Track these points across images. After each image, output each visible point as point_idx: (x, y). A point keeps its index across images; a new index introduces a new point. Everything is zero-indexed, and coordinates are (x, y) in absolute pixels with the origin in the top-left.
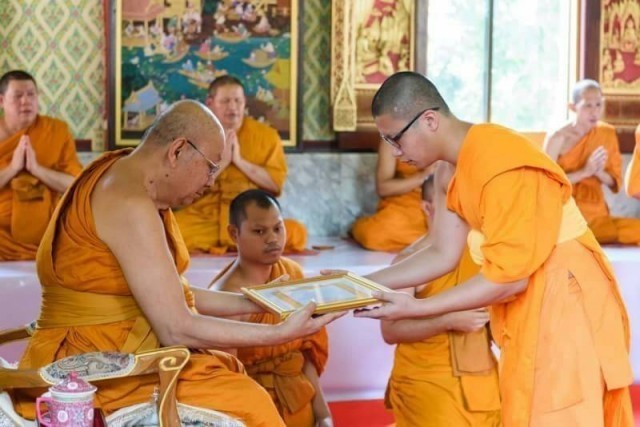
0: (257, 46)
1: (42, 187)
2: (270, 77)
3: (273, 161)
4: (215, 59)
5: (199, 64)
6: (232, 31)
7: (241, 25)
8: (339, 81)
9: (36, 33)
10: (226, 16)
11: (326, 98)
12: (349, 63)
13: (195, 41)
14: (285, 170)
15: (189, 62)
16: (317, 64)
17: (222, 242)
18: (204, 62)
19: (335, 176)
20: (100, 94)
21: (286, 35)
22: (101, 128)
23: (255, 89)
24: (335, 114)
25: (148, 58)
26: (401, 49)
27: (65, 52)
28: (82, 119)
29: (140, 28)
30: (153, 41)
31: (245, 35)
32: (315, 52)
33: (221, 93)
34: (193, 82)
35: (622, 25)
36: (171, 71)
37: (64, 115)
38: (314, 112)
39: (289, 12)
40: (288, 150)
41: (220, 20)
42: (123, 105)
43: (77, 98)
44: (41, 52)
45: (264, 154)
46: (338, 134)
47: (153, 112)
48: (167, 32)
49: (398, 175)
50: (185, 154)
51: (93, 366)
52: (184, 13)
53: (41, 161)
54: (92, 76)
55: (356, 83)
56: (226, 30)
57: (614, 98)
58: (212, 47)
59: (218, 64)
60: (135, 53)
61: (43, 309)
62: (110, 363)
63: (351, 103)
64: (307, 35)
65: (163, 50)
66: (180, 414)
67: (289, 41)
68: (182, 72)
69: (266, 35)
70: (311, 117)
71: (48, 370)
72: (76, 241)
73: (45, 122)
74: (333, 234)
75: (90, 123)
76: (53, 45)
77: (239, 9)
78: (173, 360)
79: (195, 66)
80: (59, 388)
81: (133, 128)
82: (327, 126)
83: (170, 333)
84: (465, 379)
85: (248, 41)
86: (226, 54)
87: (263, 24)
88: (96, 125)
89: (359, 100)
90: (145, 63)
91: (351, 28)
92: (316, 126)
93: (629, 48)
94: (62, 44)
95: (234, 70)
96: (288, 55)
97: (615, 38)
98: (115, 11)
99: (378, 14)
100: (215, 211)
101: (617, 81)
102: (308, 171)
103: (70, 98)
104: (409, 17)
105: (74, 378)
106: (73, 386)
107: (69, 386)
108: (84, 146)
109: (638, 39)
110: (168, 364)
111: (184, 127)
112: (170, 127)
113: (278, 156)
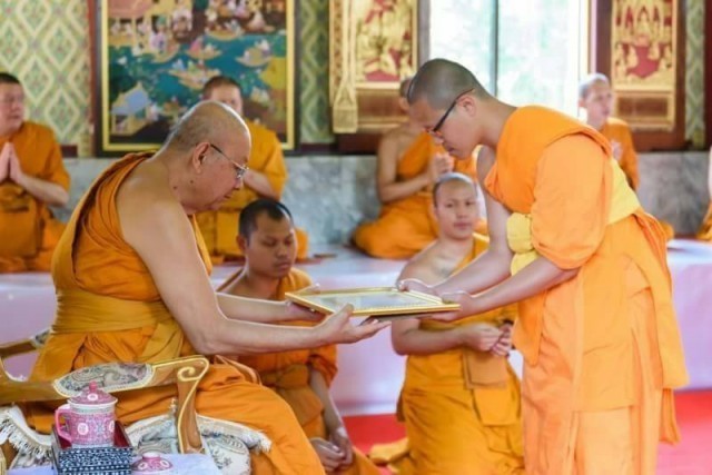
0: (250, 44)
1: (27, 197)
2: (265, 76)
3: (272, 166)
4: (208, 57)
5: (190, 64)
6: (224, 28)
7: (234, 22)
8: (339, 80)
9: (17, 33)
10: (218, 12)
11: (325, 99)
12: (349, 61)
13: (185, 40)
14: (284, 175)
15: (180, 62)
16: (315, 63)
17: (219, 250)
18: (195, 61)
19: (335, 180)
20: (86, 96)
21: (282, 32)
22: (87, 132)
23: (250, 90)
24: (335, 115)
25: (136, 58)
26: (403, 44)
27: (48, 52)
28: (66, 123)
29: (128, 26)
30: (141, 40)
31: (236, 32)
32: (313, 49)
33: (216, 94)
34: (183, 82)
35: (635, 17)
36: (161, 71)
37: (47, 119)
38: (312, 113)
39: (285, 7)
40: (286, 154)
41: (212, 16)
42: (110, 108)
43: (62, 101)
44: (22, 52)
45: (263, 158)
46: (338, 136)
47: (142, 114)
48: (155, 30)
49: (399, 178)
50: (210, 159)
51: (109, 377)
52: (174, 9)
53: (26, 170)
54: (77, 78)
55: (357, 81)
56: (219, 27)
57: (627, 96)
58: (204, 45)
59: (210, 64)
60: (122, 52)
61: (59, 314)
62: (126, 374)
63: (351, 103)
64: (305, 31)
65: (152, 49)
66: (199, 426)
67: (284, 38)
68: (172, 72)
69: (260, 32)
70: (309, 118)
71: (62, 383)
72: (100, 243)
73: (30, 129)
74: (334, 241)
75: (76, 128)
76: (35, 45)
77: (232, 5)
78: (192, 370)
79: (186, 66)
80: (78, 400)
81: (121, 132)
82: (326, 128)
83: (205, 340)
84: (479, 392)
85: (242, 38)
86: (218, 53)
87: (258, 21)
88: (82, 129)
89: (360, 100)
90: (133, 63)
91: (350, 23)
92: (314, 126)
93: (642, 42)
94: (44, 44)
95: (228, 71)
96: (283, 53)
97: (628, 31)
98: (100, 9)
99: (378, 8)
100: (211, 219)
101: (630, 77)
102: (307, 176)
103: (54, 101)
104: (411, 11)
105: (93, 390)
106: (93, 397)
107: (89, 397)
108: (70, 151)
109: (652, 32)
110: (186, 374)
111: (207, 131)
112: (192, 132)
113: (277, 161)
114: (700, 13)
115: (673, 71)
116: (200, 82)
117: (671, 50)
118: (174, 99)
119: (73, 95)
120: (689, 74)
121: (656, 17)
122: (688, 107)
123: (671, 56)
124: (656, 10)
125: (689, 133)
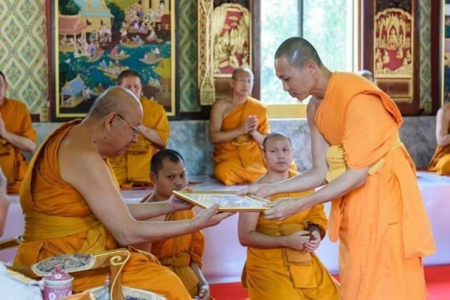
0: (149, 50)
1: (9, 146)
2: (157, 70)
3: (161, 125)
4: (121, 59)
5: (111, 62)
6: (132, 40)
7: (138, 36)
8: (203, 72)
9: (2, 44)
10: (128, 31)
11: (195, 84)
12: (210, 60)
13: (107, 48)
14: (169, 131)
15: (104, 62)
16: (188, 62)
17: (129, 179)
18: (114, 61)
19: (201, 135)
20: (45, 83)
21: (168, 43)
22: (45, 106)
23: (148, 79)
24: (201, 94)
25: (77, 59)
26: (243, 50)
27: (21, 56)
28: (33, 101)
29: (71, 39)
30: (80, 48)
31: (140, 43)
32: (187, 53)
34: (106, 74)
35: (388, 32)
36: (92, 67)
37: (21, 99)
38: (187, 93)
39: (170, 27)
41: (124, 33)
42: (60, 91)
43: (30, 86)
44: (5, 56)
45: (155, 121)
46: (203, 107)
47: (80, 94)
48: (89, 42)
49: (223, 130)
50: (116, 123)
51: (67, 263)
52: (100, 29)
53: (8, 129)
54: (39, 72)
55: (214, 73)
56: (128, 40)
57: (383, 81)
58: (119, 52)
59: (122, 63)
60: (68, 56)
61: (26, 228)
62: (78, 261)
63: (212, 87)
64: (182, 42)
65: (86, 54)
66: (124, 293)
67: (170, 46)
68: (99, 68)
69: (154, 42)
70: (185, 96)
71: (38, 267)
72: (50, 183)
75: (39, 103)
76: (13, 52)
77: (136, 26)
78: (119, 258)
79: (108, 64)
80: (49, 278)
81: (67, 106)
82: (196, 102)
84: (293, 268)
85: (143, 47)
86: (128, 56)
87: (153, 35)
88: (42, 104)
89: (217, 85)
90: (75, 63)
91: (210, 37)
92: (188, 102)
93: (392, 47)
94: (19, 50)
95: (134, 67)
96: (169, 56)
97: (383, 41)
98: (54, 28)
99: (228, 27)
100: (124, 159)
101: (385, 69)
102: (184, 132)
103: (25, 86)
104: (249, 30)
105: (58, 271)
106: (58, 276)
107: (56, 276)
108: (36, 118)
109: (399, 41)
110: (116, 261)
111: (114, 105)
112: (105, 106)
113: (164, 122)
114: (428, 29)
115: (411, 65)
116: (117, 74)
117: (410, 53)
118: (100, 85)
119: (36, 83)
120: (422, 67)
121: (401, 32)
122: (422, 88)
123: (411, 57)
124: (401, 27)
125: (422, 104)
